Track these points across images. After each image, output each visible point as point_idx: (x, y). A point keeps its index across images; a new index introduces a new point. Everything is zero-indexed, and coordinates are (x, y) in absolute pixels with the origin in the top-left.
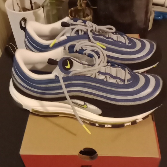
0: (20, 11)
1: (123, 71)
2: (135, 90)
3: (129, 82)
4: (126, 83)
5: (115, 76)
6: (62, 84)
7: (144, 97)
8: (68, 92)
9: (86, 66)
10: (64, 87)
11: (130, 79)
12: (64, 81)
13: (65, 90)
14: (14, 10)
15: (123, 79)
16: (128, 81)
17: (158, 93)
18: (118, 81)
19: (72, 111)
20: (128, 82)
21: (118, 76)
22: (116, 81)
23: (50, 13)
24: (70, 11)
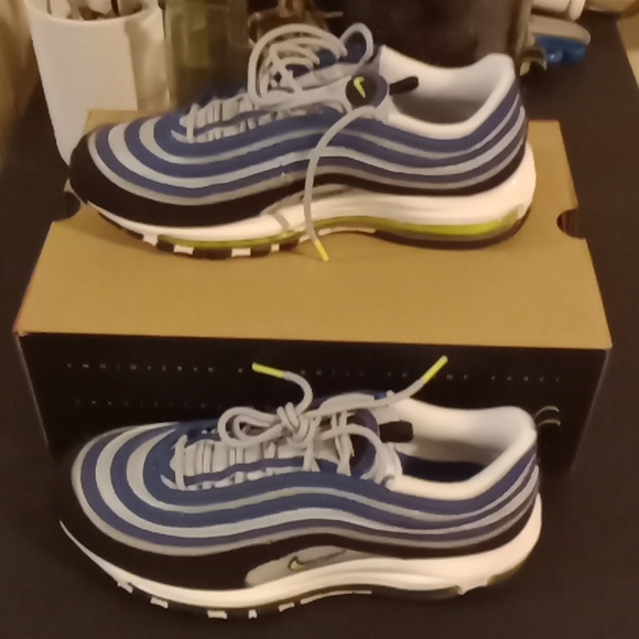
0: (70, 17)
14: (50, 12)
23: (184, 26)
24: (249, 24)
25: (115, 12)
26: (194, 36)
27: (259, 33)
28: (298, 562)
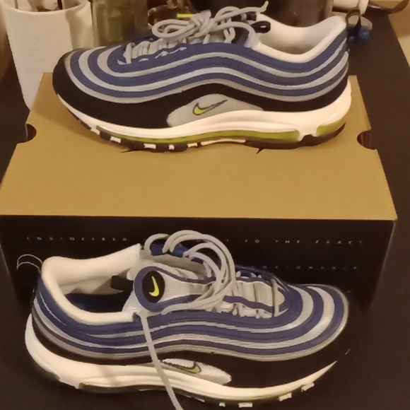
1: (268, 288)
2: (296, 328)
3: (283, 312)
4: (277, 313)
5: (254, 301)
6: (147, 331)
7: (314, 339)
8: (156, 346)
9: (195, 284)
10: (148, 337)
11: (283, 303)
12: (151, 326)
13: (150, 343)
15: (270, 307)
16: (281, 308)
17: (341, 328)
18: (262, 311)
19: (159, 378)
20: (280, 311)
21: (260, 301)
22: (257, 311)
23: (105, 14)
24: (148, 14)
25: (60, 7)
26: (112, 20)
27: (155, 20)
28: (200, 109)
